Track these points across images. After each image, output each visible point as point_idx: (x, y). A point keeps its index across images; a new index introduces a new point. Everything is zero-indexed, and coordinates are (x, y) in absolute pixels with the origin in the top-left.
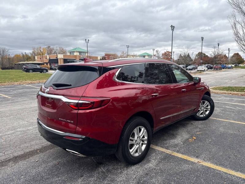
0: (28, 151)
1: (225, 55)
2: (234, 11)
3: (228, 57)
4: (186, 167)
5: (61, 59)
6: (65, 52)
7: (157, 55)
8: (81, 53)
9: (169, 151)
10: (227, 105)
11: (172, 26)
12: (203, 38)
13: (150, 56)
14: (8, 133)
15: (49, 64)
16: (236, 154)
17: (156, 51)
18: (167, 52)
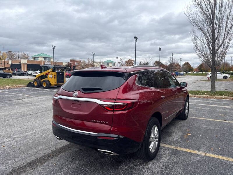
0: (39, 156)
1: (178, 64)
2: (193, 27)
3: (180, 65)
4: (194, 158)
5: (24, 64)
6: (27, 57)
7: (121, 63)
8: (46, 59)
9: (173, 146)
10: (197, 106)
11: (135, 37)
12: (161, 49)
13: (114, 63)
14: (6, 140)
15: (10, 69)
16: (226, 145)
17: (121, 59)
18: (130, 60)
